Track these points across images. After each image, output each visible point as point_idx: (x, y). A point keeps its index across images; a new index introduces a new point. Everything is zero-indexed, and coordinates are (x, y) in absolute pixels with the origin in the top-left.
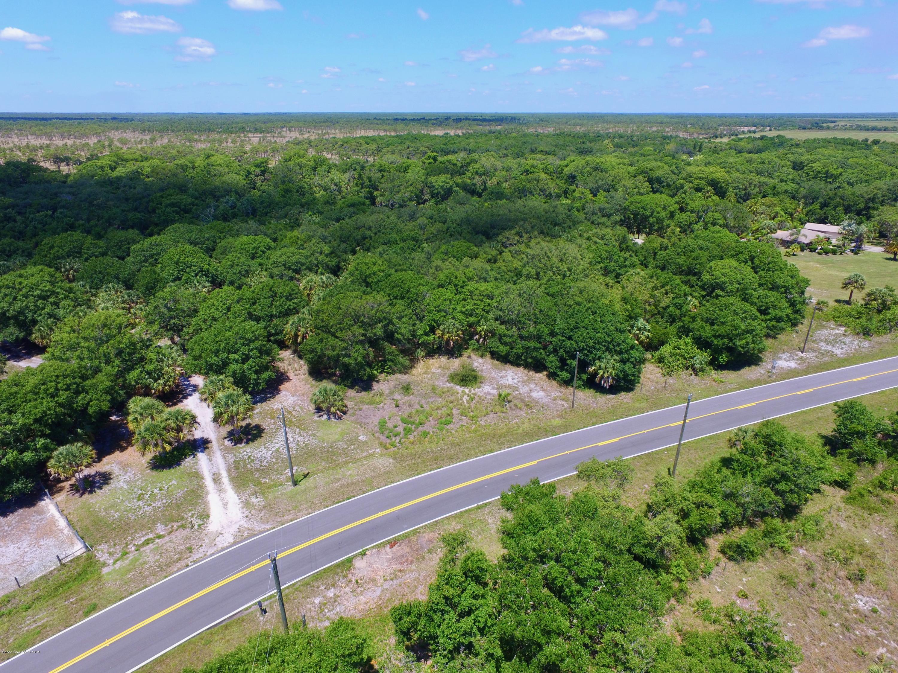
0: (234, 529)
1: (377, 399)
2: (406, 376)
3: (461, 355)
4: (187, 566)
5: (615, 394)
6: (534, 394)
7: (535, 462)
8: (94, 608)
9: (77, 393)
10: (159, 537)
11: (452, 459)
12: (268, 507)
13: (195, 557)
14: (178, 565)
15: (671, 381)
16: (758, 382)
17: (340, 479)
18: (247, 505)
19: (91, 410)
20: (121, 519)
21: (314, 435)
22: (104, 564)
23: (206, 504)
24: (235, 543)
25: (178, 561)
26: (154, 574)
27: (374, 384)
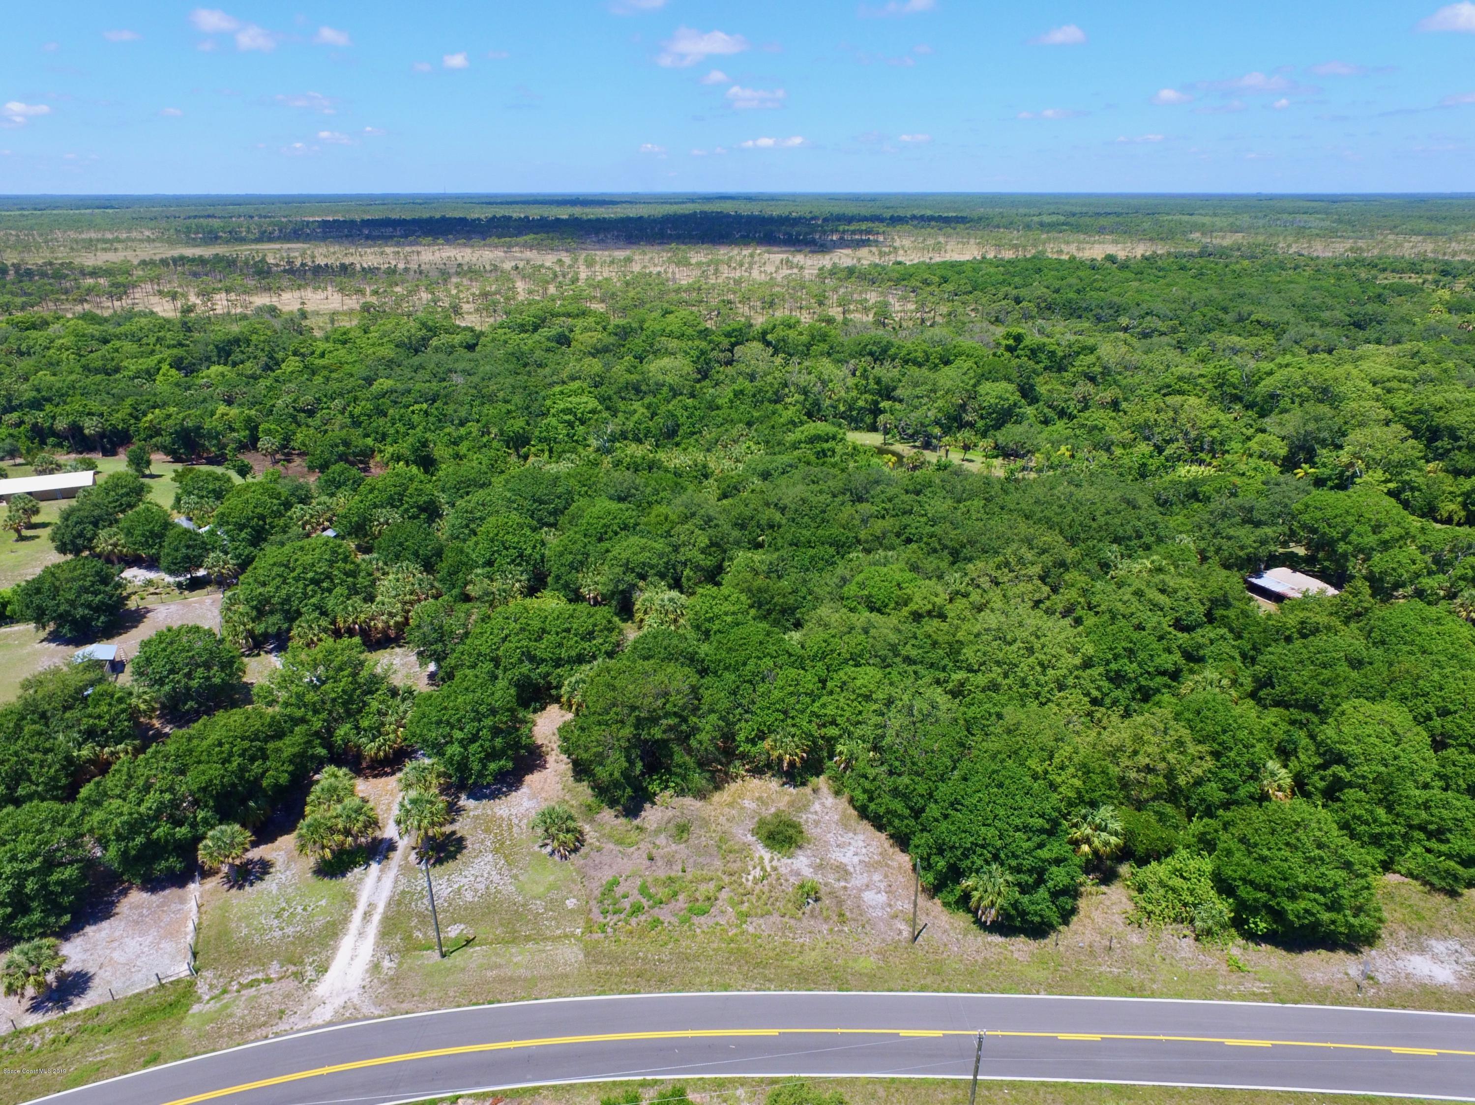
0: (339, 1002)
1: (634, 836)
2: (698, 804)
3: (804, 784)
4: (266, 1038)
5: (1006, 936)
6: (869, 897)
7: (774, 1032)
8: (155, 1059)
9: (253, 759)
10: (268, 981)
11: (662, 982)
12: (394, 981)
13: (282, 1026)
14: (259, 1032)
15: (1134, 938)
16: (1322, 995)
17: (500, 966)
18: (375, 967)
19: (265, 783)
20: (244, 940)
21: (515, 877)
22: (199, 1000)
23: (335, 949)
24: (330, 1024)
25: (264, 1024)
26: (230, 1036)
27: (647, 806)
